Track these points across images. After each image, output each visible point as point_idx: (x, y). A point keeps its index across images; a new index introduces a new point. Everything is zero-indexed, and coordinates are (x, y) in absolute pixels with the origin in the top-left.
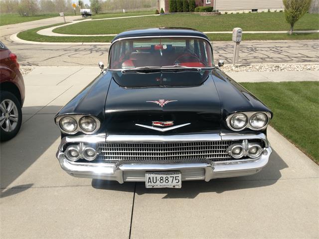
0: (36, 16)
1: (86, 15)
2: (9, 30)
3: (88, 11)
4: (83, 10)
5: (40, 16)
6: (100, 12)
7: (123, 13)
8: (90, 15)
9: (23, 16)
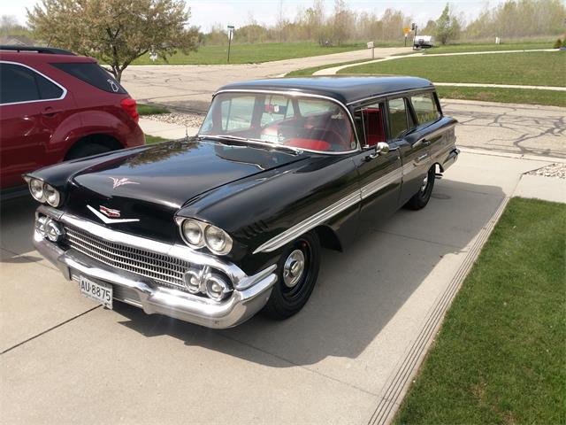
0: (343, 46)
1: (423, 45)
2: (287, 66)
3: (427, 39)
4: (417, 39)
5: (348, 46)
6: (452, 41)
7: (494, 43)
8: (430, 46)
9: (324, 46)
